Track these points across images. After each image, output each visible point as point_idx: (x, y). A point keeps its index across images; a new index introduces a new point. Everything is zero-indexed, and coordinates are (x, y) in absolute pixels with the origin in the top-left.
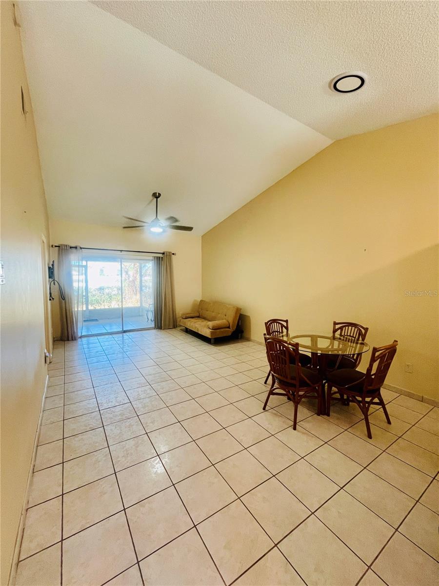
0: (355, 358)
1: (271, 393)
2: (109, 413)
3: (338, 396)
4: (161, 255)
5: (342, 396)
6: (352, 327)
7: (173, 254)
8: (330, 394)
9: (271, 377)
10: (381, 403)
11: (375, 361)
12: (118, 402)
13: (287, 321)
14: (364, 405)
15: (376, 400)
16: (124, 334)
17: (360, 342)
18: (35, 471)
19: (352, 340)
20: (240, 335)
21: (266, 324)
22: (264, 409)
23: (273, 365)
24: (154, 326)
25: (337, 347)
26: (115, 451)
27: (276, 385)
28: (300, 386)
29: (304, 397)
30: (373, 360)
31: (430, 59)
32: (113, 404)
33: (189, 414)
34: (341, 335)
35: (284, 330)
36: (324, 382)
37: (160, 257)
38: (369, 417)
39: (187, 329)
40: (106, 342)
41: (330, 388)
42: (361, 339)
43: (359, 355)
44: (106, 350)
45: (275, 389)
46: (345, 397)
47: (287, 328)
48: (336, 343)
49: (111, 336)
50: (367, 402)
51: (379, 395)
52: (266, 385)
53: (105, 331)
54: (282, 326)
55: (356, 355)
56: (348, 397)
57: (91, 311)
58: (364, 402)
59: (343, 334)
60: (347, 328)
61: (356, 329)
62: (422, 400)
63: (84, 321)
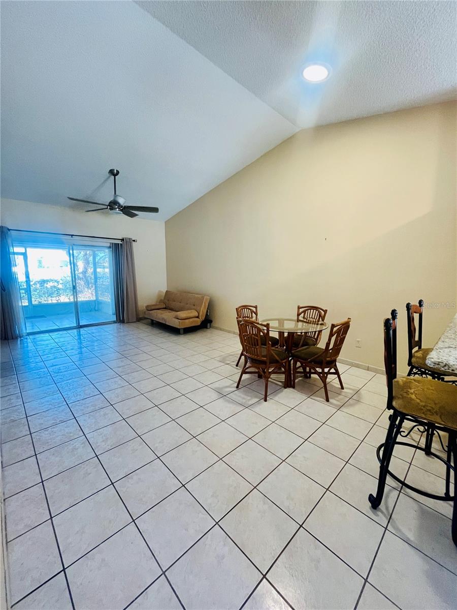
0: (316, 337)
1: (244, 372)
2: (79, 406)
3: (301, 370)
4: (119, 242)
5: (304, 369)
6: (314, 310)
7: (134, 241)
8: (295, 368)
9: (243, 357)
10: (337, 373)
11: (333, 336)
12: (87, 395)
13: (256, 307)
14: (323, 375)
15: (333, 370)
16: (81, 329)
17: (320, 323)
18: (4, 466)
19: (313, 321)
20: (209, 324)
21: (237, 309)
22: (237, 387)
23: (246, 345)
24: (115, 320)
25: (301, 327)
26: (93, 437)
27: (248, 365)
28: (270, 363)
29: (273, 374)
30: (331, 335)
31: (385, 61)
32: (82, 397)
33: (165, 399)
34: (304, 318)
35: (254, 315)
36: (290, 358)
37: (118, 244)
38: (327, 385)
39: (152, 320)
40: (61, 338)
41: (295, 364)
42: (321, 320)
43: (320, 332)
44: (62, 346)
45: (247, 368)
46: (308, 369)
47: (256, 314)
48: (300, 324)
49: (65, 332)
50: (326, 373)
51: (336, 365)
52: (237, 367)
53: (56, 327)
54: (252, 312)
55: (317, 332)
56: (310, 370)
57: (35, 306)
58: (323, 372)
59: (306, 317)
60: (309, 311)
61: (317, 312)
62: (368, 369)
63: (26, 318)
